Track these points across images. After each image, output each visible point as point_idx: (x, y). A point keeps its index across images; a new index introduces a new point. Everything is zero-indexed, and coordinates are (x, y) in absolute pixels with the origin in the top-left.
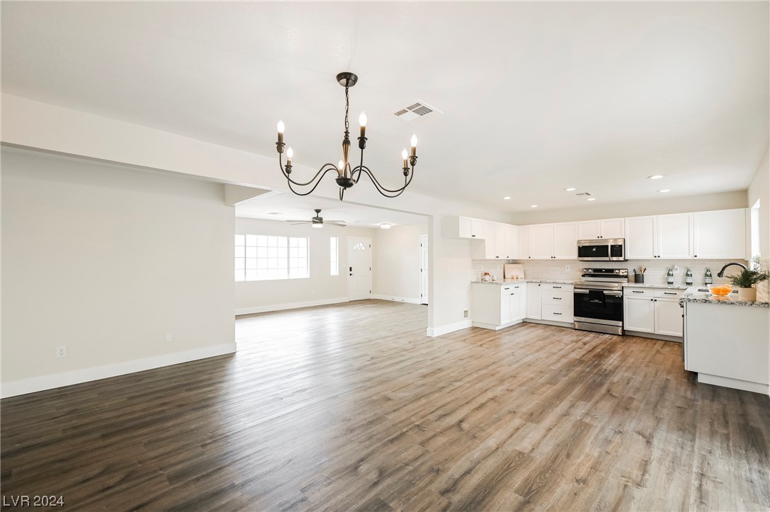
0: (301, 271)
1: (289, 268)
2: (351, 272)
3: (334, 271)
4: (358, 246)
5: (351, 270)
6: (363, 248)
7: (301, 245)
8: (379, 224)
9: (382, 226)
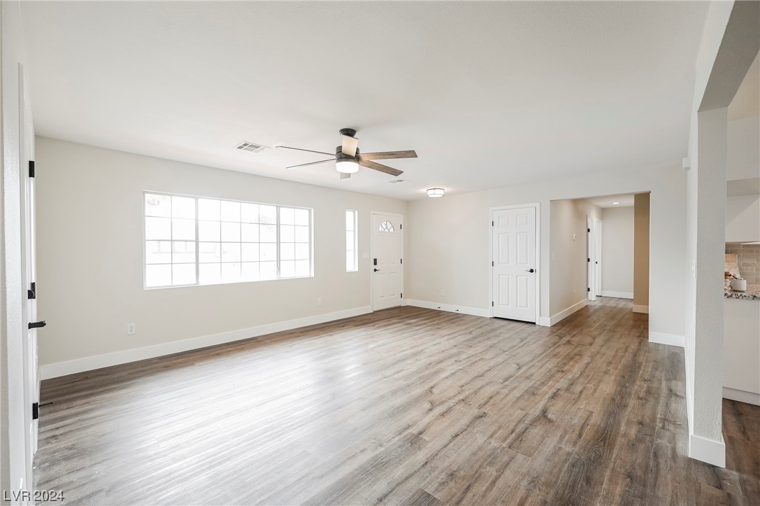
0: (299, 266)
1: (279, 260)
2: (376, 267)
3: (352, 265)
4: (384, 226)
5: (375, 264)
6: (392, 230)
7: (298, 221)
8: (424, 190)
9: (431, 194)
